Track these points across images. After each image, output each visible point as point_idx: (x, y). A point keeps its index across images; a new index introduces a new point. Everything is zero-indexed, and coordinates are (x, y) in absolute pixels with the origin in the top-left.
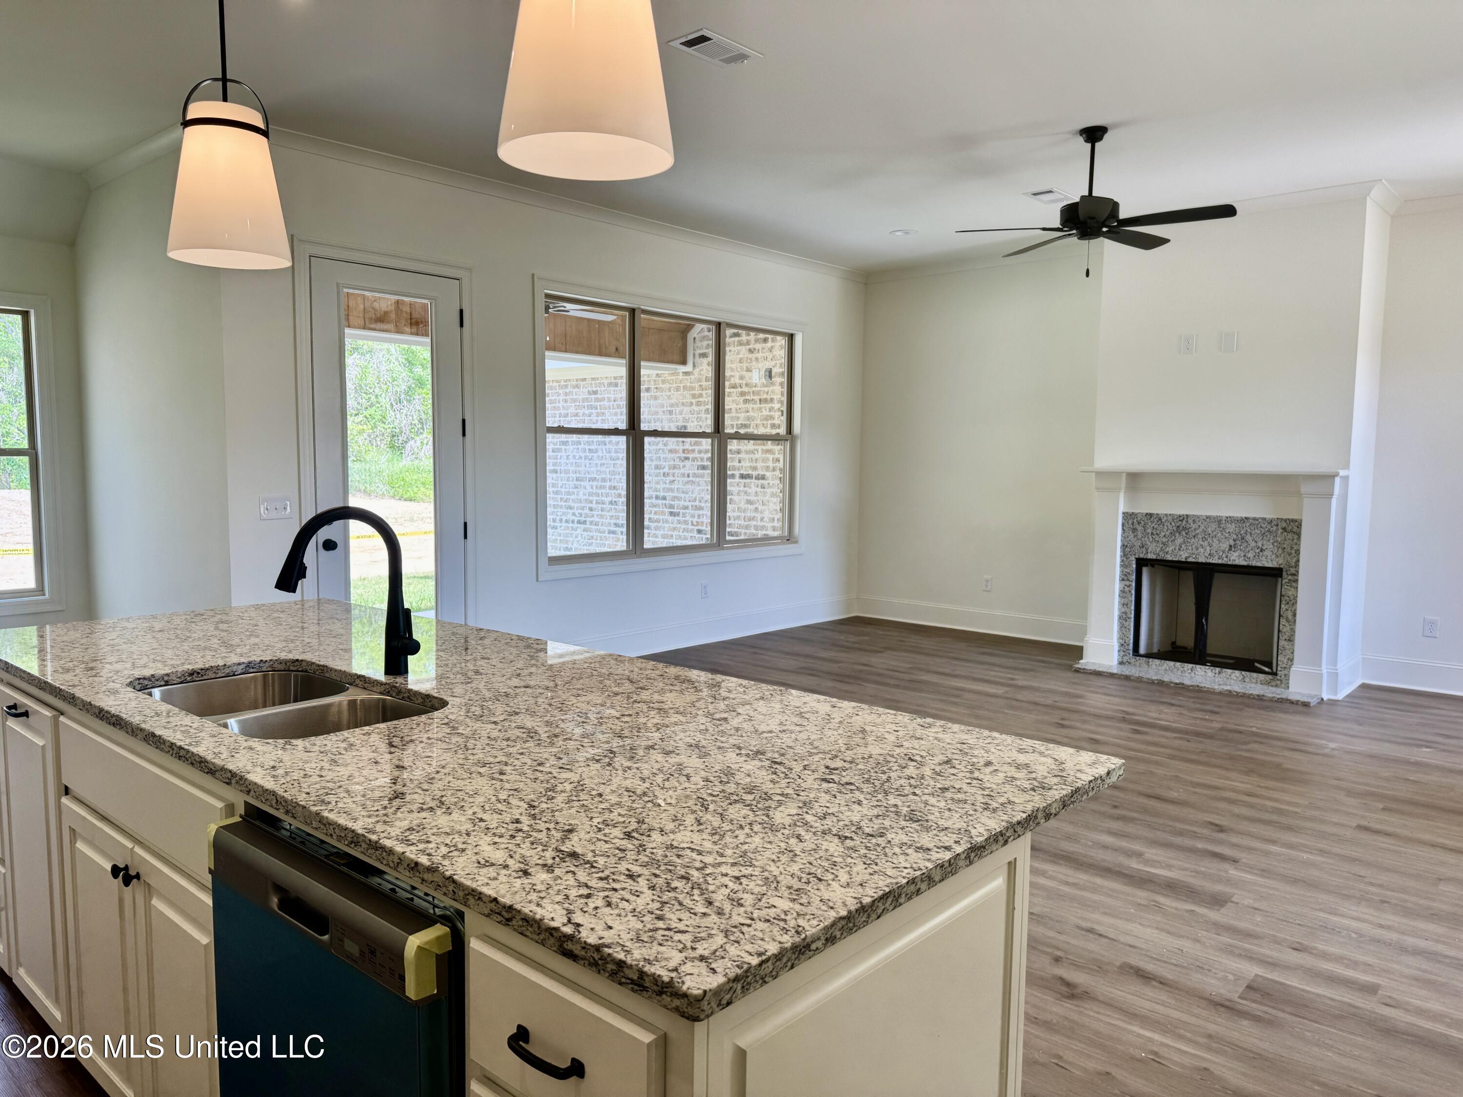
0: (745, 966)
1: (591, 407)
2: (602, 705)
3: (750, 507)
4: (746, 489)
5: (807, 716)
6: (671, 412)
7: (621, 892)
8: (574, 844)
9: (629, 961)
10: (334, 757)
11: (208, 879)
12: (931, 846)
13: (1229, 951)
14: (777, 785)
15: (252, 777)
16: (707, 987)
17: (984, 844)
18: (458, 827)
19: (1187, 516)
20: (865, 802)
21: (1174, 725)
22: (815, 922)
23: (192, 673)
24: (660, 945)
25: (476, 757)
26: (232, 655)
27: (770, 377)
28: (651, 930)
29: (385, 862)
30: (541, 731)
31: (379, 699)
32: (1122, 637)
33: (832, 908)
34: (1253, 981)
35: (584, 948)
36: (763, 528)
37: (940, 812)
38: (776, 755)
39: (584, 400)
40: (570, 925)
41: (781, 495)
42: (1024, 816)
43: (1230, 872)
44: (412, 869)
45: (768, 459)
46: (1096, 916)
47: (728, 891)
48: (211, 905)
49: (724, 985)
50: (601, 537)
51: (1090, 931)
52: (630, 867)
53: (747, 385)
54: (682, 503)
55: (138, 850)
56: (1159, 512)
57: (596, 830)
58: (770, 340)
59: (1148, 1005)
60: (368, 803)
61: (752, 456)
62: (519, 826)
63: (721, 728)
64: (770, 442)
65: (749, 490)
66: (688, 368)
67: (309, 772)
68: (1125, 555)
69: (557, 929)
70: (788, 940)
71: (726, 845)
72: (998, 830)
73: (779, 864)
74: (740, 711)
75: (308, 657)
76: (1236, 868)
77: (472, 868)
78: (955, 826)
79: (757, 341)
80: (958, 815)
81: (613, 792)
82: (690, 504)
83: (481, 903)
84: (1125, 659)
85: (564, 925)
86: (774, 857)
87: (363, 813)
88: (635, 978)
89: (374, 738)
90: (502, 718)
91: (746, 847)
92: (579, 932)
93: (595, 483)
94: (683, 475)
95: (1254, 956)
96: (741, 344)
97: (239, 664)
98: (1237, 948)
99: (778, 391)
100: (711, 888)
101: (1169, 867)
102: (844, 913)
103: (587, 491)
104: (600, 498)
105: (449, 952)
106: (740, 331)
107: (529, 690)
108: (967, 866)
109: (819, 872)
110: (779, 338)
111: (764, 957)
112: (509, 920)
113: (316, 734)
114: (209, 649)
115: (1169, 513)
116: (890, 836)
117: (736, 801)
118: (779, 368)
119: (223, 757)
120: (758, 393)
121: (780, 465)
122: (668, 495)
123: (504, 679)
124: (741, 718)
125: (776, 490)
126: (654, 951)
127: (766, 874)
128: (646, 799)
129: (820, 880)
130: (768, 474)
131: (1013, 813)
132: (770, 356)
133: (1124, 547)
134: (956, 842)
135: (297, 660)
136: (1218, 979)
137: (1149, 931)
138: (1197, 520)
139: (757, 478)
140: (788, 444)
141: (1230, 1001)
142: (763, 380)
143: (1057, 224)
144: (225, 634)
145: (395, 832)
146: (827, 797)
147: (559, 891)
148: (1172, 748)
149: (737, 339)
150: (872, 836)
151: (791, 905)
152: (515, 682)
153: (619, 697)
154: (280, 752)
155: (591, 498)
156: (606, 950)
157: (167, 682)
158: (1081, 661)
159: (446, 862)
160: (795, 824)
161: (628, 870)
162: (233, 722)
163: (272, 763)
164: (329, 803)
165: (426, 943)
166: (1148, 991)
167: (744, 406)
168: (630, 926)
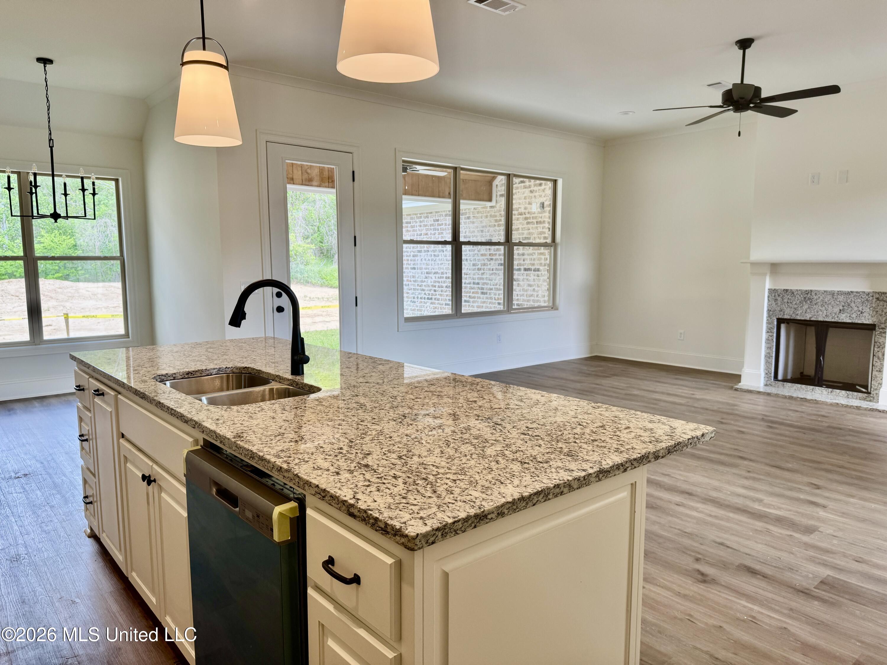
0: (444, 523)
1: (435, 229)
2: (406, 393)
3: (530, 288)
4: (528, 277)
5: (524, 400)
6: (482, 231)
7: (387, 485)
8: (369, 461)
9: (380, 518)
10: (251, 415)
11: (184, 479)
12: (574, 469)
13: (812, 560)
14: (494, 436)
15: (205, 424)
16: (419, 532)
17: (609, 470)
18: (308, 450)
19: (811, 291)
20: (543, 445)
21: (796, 424)
22: (492, 504)
23: (188, 373)
24: (400, 511)
25: (328, 417)
26: (211, 364)
27: (543, 207)
28: (397, 503)
29: (266, 467)
30: (368, 405)
31: (286, 388)
32: (767, 368)
33: (504, 497)
34: (825, 578)
35: (359, 511)
36: (538, 301)
37: (587, 452)
38: (499, 420)
39: (431, 225)
40: (354, 499)
41: (548, 280)
42: (639, 455)
43: (820, 513)
44: (279, 470)
45: (541, 259)
46: (726, 536)
47: (447, 486)
48: (186, 493)
49: (430, 531)
50: (441, 308)
51: (722, 544)
52: (396, 473)
53: (528, 213)
54: (489, 286)
55: (155, 467)
56: (792, 289)
57: (383, 454)
58: (543, 184)
59: (754, 589)
60: (263, 437)
61: (531, 257)
62: (341, 451)
63: (471, 406)
64: (542, 248)
65: (530, 278)
66: (493, 203)
67: (236, 422)
68: (769, 316)
69: (346, 501)
70: (472, 512)
71: (454, 465)
72: (620, 462)
73: (481, 474)
74: (485, 397)
75: (252, 366)
76: (825, 511)
77: (309, 470)
78: (593, 459)
79: (535, 185)
80: (597, 454)
81: (398, 436)
82: (494, 287)
83: (311, 488)
84: (769, 383)
85: (351, 499)
86: (480, 471)
87: (259, 442)
88: (383, 527)
89: (277, 406)
90: (348, 398)
91: (465, 465)
92: (358, 503)
93: (437, 275)
94: (489, 269)
95: (829, 564)
96: (525, 187)
97: (214, 369)
98: (818, 558)
99: (547, 216)
100: (438, 485)
101: (779, 508)
102: (510, 499)
103: (432, 280)
104: (441, 284)
105: (297, 516)
106: (525, 180)
107: (367, 384)
108: (597, 481)
109: (503, 480)
110: (549, 183)
111: (456, 519)
112: (324, 497)
113: (245, 404)
114: (200, 361)
115: (799, 289)
116: (551, 463)
117: (467, 443)
118: (548, 202)
119: (192, 414)
120: (536, 218)
121: (548, 262)
122: (481, 281)
123: (355, 378)
124: (485, 401)
125: (546, 278)
126: (396, 513)
127: (472, 479)
128: (416, 440)
129: (502, 483)
130: (541, 268)
131: (633, 454)
132: (543, 194)
133: (769, 311)
134: (591, 467)
135: (246, 367)
136: (802, 576)
137: (760, 546)
138: (818, 293)
139: (535, 270)
140: (552, 249)
141: (808, 589)
142: (539, 210)
143: (720, 103)
144: (210, 354)
145: (273, 452)
146: (522, 442)
147: (353, 483)
148: (793, 438)
149: (522, 184)
150: (541, 462)
151: (481, 494)
152: (361, 380)
153: (417, 389)
154: (223, 412)
155: (435, 284)
156: (370, 512)
157: (174, 377)
158: (740, 384)
159: (296, 467)
160: (498, 455)
161: (394, 474)
162: (204, 399)
163: (217, 417)
164: (242, 437)
165: (284, 511)
166: (755, 581)
167: (526, 226)
168: (386, 501)
